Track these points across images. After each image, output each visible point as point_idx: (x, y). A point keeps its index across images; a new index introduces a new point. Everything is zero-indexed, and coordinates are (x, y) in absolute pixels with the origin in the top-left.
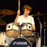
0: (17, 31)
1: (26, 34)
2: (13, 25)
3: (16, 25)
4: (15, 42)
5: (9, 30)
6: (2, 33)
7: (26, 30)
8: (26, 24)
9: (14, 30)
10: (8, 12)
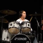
2: (14, 24)
3: (17, 23)
4: (16, 38)
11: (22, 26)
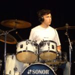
0: (33, 53)
1: (47, 57)
3: (32, 43)
5: (21, 52)
6: (11, 56)
7: (47, 51)
8: (47, 43)
9: (29, 51)
11: (42, 48)
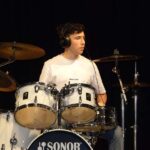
4: (44, 144)
8: (75, 88)
10: (21, 49)
